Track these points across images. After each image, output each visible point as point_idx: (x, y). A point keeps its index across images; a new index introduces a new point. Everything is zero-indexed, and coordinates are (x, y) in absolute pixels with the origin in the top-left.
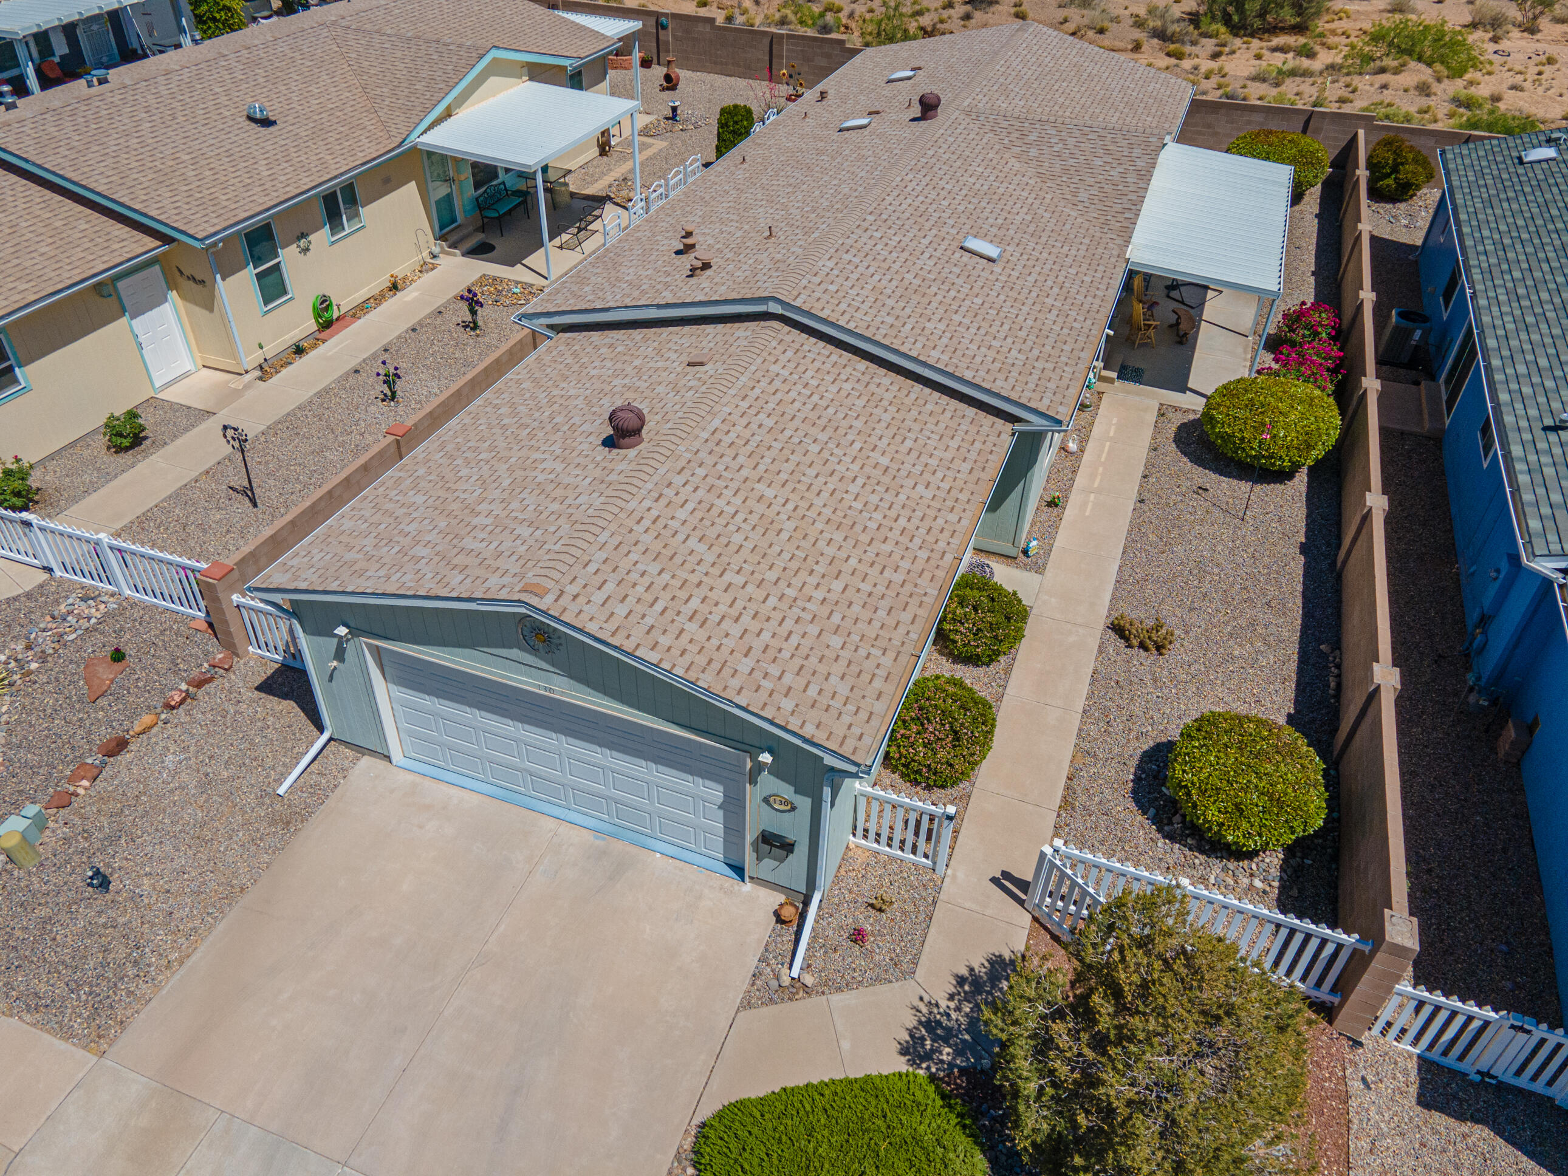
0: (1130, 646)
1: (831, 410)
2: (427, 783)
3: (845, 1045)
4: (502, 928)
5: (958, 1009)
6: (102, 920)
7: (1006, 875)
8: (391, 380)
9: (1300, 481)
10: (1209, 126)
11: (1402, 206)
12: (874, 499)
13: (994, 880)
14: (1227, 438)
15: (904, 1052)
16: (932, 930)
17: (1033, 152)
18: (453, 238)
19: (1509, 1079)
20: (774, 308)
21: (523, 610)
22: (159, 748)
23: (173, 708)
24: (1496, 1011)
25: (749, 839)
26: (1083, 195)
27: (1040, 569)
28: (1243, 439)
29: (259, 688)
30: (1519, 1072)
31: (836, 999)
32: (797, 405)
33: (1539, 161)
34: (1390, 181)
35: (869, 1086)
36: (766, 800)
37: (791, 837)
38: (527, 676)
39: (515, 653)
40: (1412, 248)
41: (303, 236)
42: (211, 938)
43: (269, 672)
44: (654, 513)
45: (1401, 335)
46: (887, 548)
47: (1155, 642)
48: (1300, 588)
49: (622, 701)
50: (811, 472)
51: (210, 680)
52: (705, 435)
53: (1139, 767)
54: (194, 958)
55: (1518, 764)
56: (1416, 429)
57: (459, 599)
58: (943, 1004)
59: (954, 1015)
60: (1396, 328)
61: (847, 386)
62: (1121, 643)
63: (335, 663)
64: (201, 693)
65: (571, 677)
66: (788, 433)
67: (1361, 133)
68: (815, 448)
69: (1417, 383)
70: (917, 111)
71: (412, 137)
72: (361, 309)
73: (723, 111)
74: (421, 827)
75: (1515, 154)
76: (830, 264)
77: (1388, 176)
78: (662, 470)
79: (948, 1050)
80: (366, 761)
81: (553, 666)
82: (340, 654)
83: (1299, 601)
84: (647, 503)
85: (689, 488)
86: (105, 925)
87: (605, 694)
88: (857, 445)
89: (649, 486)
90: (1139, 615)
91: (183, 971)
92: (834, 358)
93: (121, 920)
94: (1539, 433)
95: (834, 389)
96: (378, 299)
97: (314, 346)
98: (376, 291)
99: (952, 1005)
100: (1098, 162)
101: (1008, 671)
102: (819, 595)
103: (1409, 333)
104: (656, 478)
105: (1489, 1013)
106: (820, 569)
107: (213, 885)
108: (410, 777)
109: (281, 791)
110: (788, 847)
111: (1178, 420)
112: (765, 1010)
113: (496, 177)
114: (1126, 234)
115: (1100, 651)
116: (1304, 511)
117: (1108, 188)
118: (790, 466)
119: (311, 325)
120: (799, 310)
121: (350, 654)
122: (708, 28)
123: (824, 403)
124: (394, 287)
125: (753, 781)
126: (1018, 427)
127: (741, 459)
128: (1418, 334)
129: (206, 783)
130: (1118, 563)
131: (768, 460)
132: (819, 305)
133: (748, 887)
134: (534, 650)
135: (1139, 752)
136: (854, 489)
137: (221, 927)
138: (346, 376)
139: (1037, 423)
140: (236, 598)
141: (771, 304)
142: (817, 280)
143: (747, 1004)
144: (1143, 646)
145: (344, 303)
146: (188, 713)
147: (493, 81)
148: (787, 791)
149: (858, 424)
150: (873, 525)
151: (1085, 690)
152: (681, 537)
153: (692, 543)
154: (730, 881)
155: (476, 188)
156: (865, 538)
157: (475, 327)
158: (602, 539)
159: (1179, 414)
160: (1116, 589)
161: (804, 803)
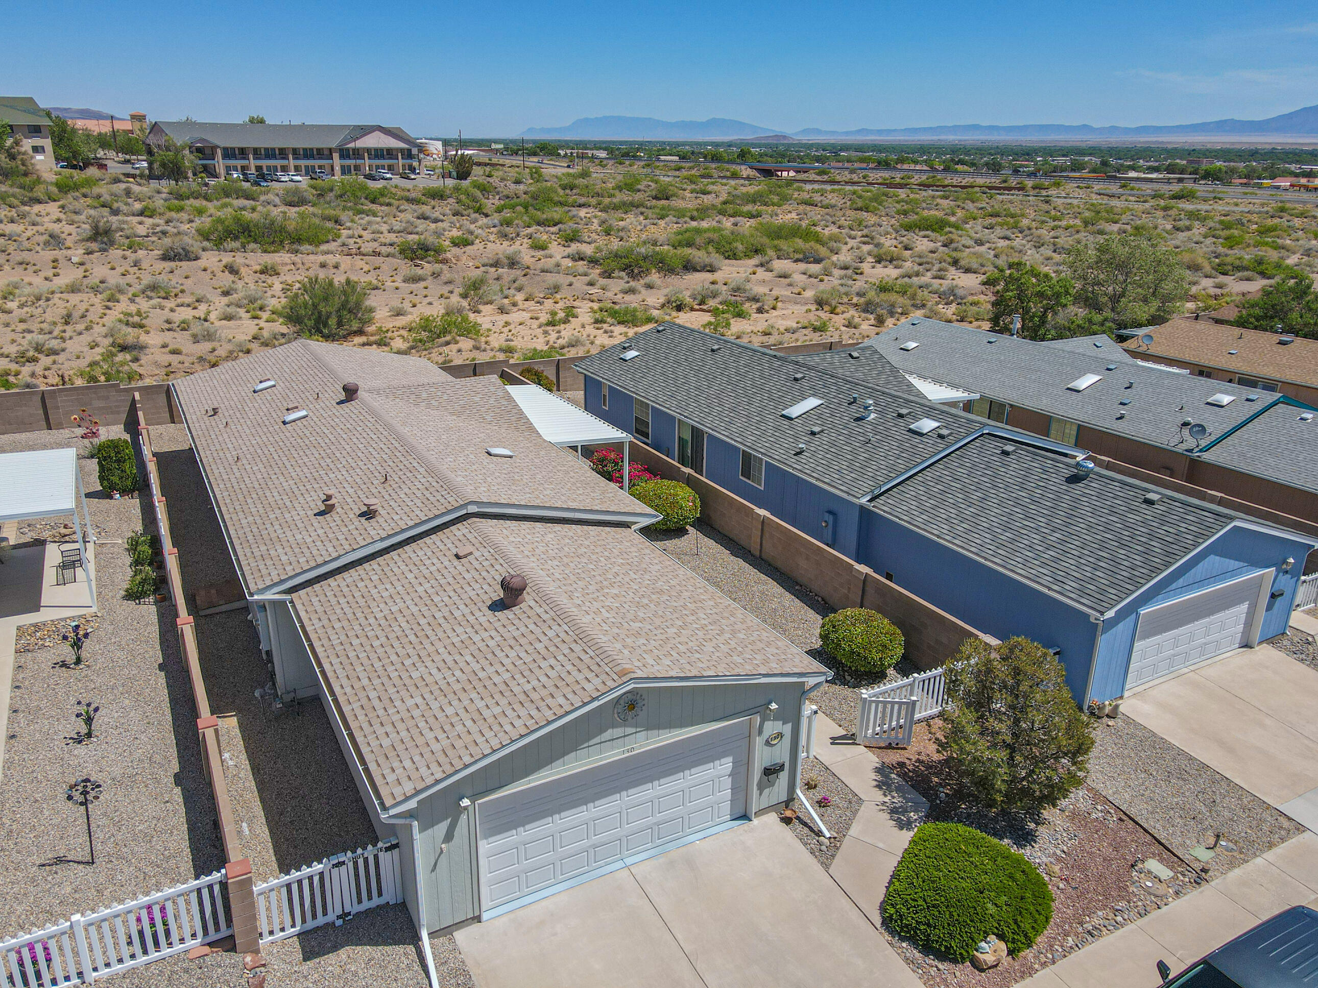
3: (881, 845)
5: (893, 797)
7: (833, 738)
9: (692, 530)
13: (833, 743)
15: (901, 829)
16: (841, 778)
20: (473, 509)
21: (633, 686)
29: (307, 959)
31: (854, 831)
35: (909, 855)
36: (768, 743)
37: (780, 761)
38: (613, 749)
49: (682, 726)
50: (610, 576)
51: (263, 979)
58: (886, 799)
59: (895, 800)
63: (443, 846)
68: (592, 566)
70: (341, 397)
74: (553, 935)
79: (912, 814)
81: (636, 727)
82: (449, 836)
85: (588, 603)
87: (670, 728)
99: (889, 798)
102: (704, 622)
106: (686, 612)
110: (782, 767)
112: (835, 861)
116: (712, 541)
118: (599, 577)
120: (489, 504)
121: (460, 827)
123: (557, 547)
126: (636, 528)
131: (588, 579)
133: (755, 821)
134: (625, 722)
138: (9, 744)
140: (258, 888)
141: (469, 507)
148: (778, 726)
154: (746, 825)
161: (787, 728)
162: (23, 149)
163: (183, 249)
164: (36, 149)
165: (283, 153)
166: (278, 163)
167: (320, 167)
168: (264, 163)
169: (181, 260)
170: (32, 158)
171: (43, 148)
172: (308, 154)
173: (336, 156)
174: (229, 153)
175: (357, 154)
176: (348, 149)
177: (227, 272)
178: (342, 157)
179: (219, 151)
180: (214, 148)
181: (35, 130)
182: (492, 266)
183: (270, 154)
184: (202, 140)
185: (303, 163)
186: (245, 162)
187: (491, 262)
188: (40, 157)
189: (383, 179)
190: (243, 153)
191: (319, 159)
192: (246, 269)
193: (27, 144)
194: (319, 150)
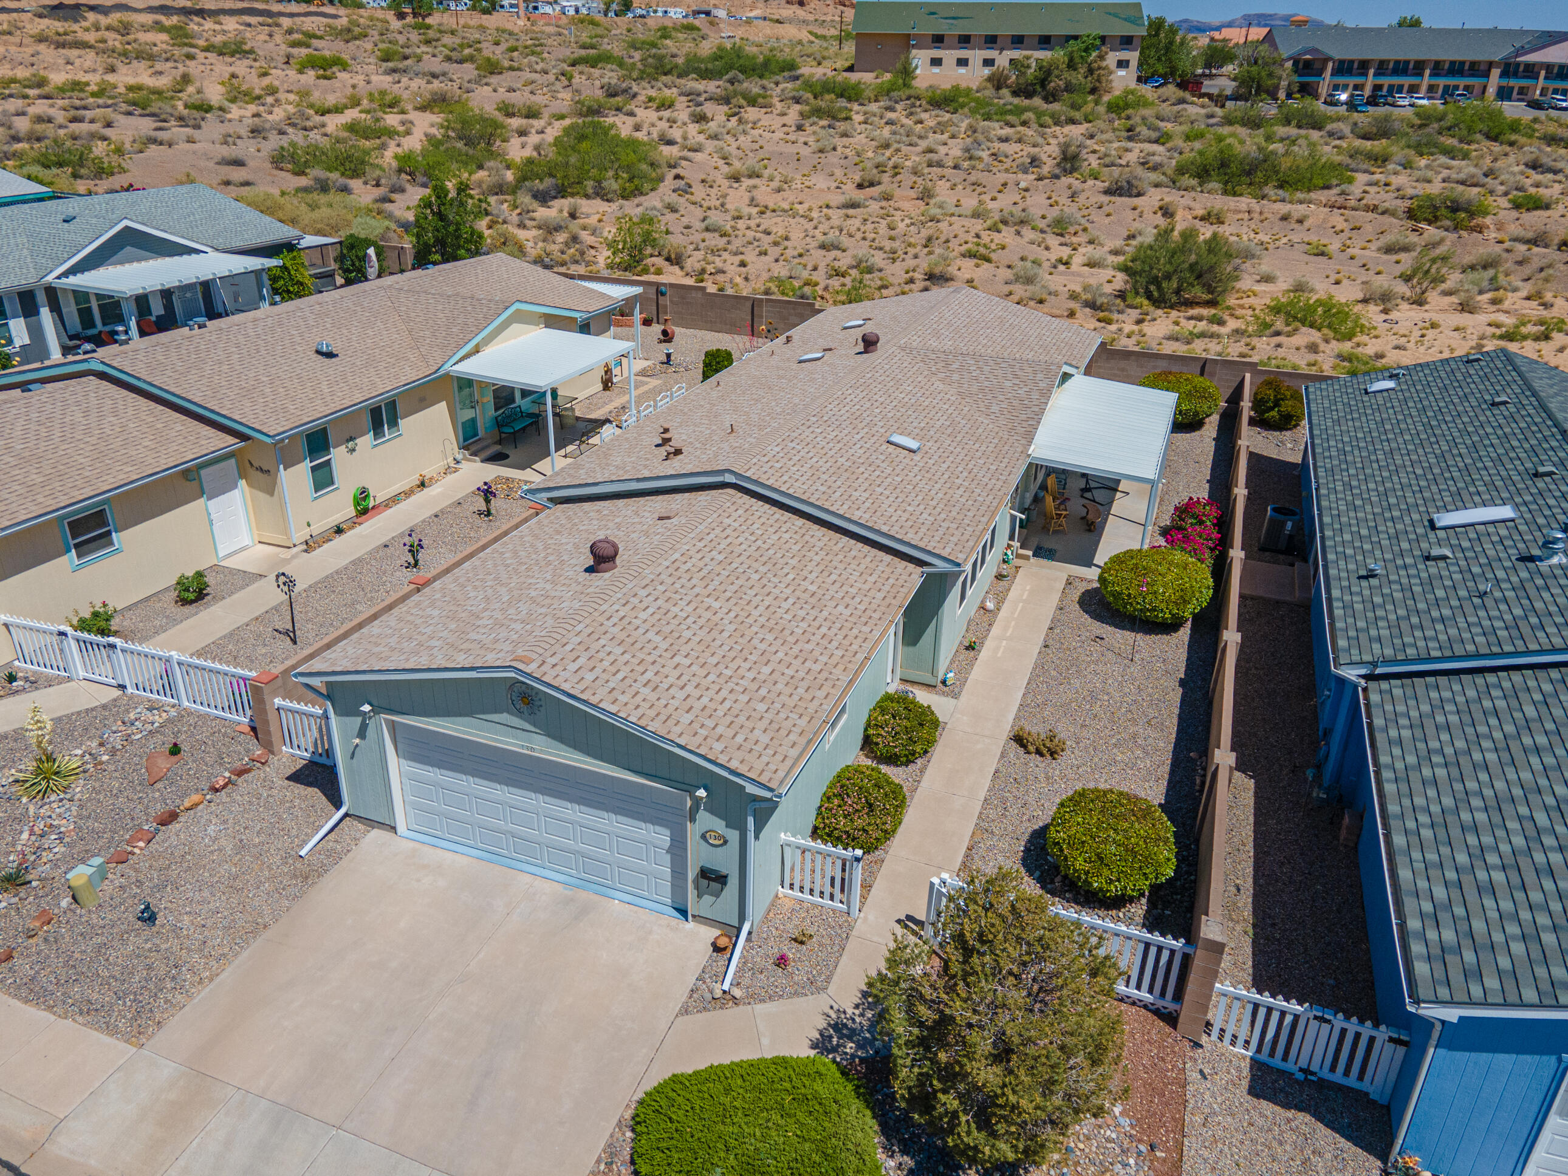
0: (1028, 753)
1: (771, 552)
2: (426, 848)
4: (481, 956)
5: (862, 1015)
6: (149, 945)
7: (910, 918)
8: (414, 550)
9: (1184, 634)
10: (1123, 370)
11: (1288, 433)
12: (802, 613)
13: (899, 921)
14: (1117, 595)
15: (814, 1046)
16: (844, 958)
17: (956, 377)
18: (474, 448)
19: (1325, 1074)
20: (730, 478)
21: (513, 675)
22: (203, 821)
23: (217, 790)
24: (1300, 1004)
25: (691, 876)
26: (995, 408)
27: (956, 696)
28: (1129, 595)
29: (288, 778)
30: (1333, 1068)
31: (759, 1008)
32: (744, 547)
33: (1381, 391)
34: (1274, 413)
36: (703, 837)
37: (724, 872)
38: (514, 737)
39: (504, 717)
40: (1294, 466)
41: (351, 439)
42: (237, 962)
43: (298, 767)
44: (621, 613)
45: (1276, 526)
46: (810, 647)
47: (1049, 750)
48: (1177, 711)
49: (588, 753)
50: (752, 592)
51: (248, 771)
52: (667, 563)
53: (1029, 841)
54: (222, 976)
55: (1356, 848)
56: (1288, 598)
57: (463, 669)
58: (850, 1011)
59: (858, 1020)
60: (1271, 519)
61: (787, 536)
62: (1021, 751)
63: (357, 741)
64: (240, 780)
65: (548, 735)
66: (734, 565)
67: (1248, 376)
68: (756, 577)
69: (1292, 565)
70: (861, 347)
71: (447, 367)
72: (394, 500)
73: (707, 354)
74: (418, 881)
75: (1362, 387)
76: (778, 449)
77: (1272, 409)
78: (630, 586)
79: (851, 1045)
80: (376, 833)
81: (535, 726)
82: (362, 733)
83: (1175, 721)
84: (616, 607)
85: (651, 598)
86: (150, 950)
87: (575, 748)
88: (791, 576)
89: (619, 595)
90: (1036, 729)
91: (211, 986)
92: (777, 516)
93: (163, 946)
94: (1354, 580)
95: (775, 537)
96: (409, 493)
97: (351, 528)
98: (406, 488)
99: (857, 1012)
100: (1008, 384)
101: (922, 771)
102: (750, 675)
103: (1284, 523)
104: (624, 590)
105: (1294, 1007)
106: (753, 658)
107: (240, 923)
108: (412, 844)
109: (302, 853)
110: (723, 880)
111: (1083, 587)
112: (699, 1017)
113: (513, 401)
114: (1029, 437)
115: (1003, 755)
116: (1185, 655)
117: (1015, 403)
118: (734, 588)
119: (351, 511)
120: (748, 479)
121: (371, 732)
122: (700, 294)
123: (766, 546)
124: (423, 485)
125: (693, 819)
126: (926, 569)
127: (694, 581)
128: (1289, 524)
129: (241, 847)
130: (1023, 691)
131: (716, 583)
132: (766, 476)
133: (691, 925)
134: (519, 713)
135: (1030, 830)
136: (786, 605)
137: (245, 954)
138: (377, 549)
139: (942, 566)
140: (278, 701)
141: (726, 475)
142: (766, 459)
143: (685, 1011)
144: (1039, 752)
145: (379, 494)
146: (229, 795)
147: (515, 327)
148: (718, 825)
149: (793, 562)
150: (799, 631)
151: (987, 783)
152: (641, 631)
153: (650, 635)
154: (677, 921)
155: (496, 410)
156: (791, 639)
157: (489, 514)
158: (578, 628)
159: (1084, 584)
160: (1019, 710)
161: (733, 836)
162: (1104, 64)
163: (1128, 182)
164: (1122, 64)
165: (1419, 67)
166: (1406, 81)
167: (1466, 88)
168: (1386, 81)
169: (1120, 195)
170: (1111, 73)
171: (1128, 62)
172: (1456, 69)
173: (1496, 73)
174: (1344, 68)
175: (1531, 71)
176: (1518, 64)
177: (1160, 214)
178: (1504, 74)
179: (1330, 65)
180: (1326, 60)
181: (1127, 42)
182: (1528, 242)
183: (1401, 68)
184: (1314, 50)
185: (1442, 82)
186: (1359, 80)
187: (1530, 235)
188: (1122, 73)
189: (1556, 108)
190: (1363, 66)
191: (1473, 76)
192: (1187, 212)
193: (1112, 58)
194: (1473, 64)
